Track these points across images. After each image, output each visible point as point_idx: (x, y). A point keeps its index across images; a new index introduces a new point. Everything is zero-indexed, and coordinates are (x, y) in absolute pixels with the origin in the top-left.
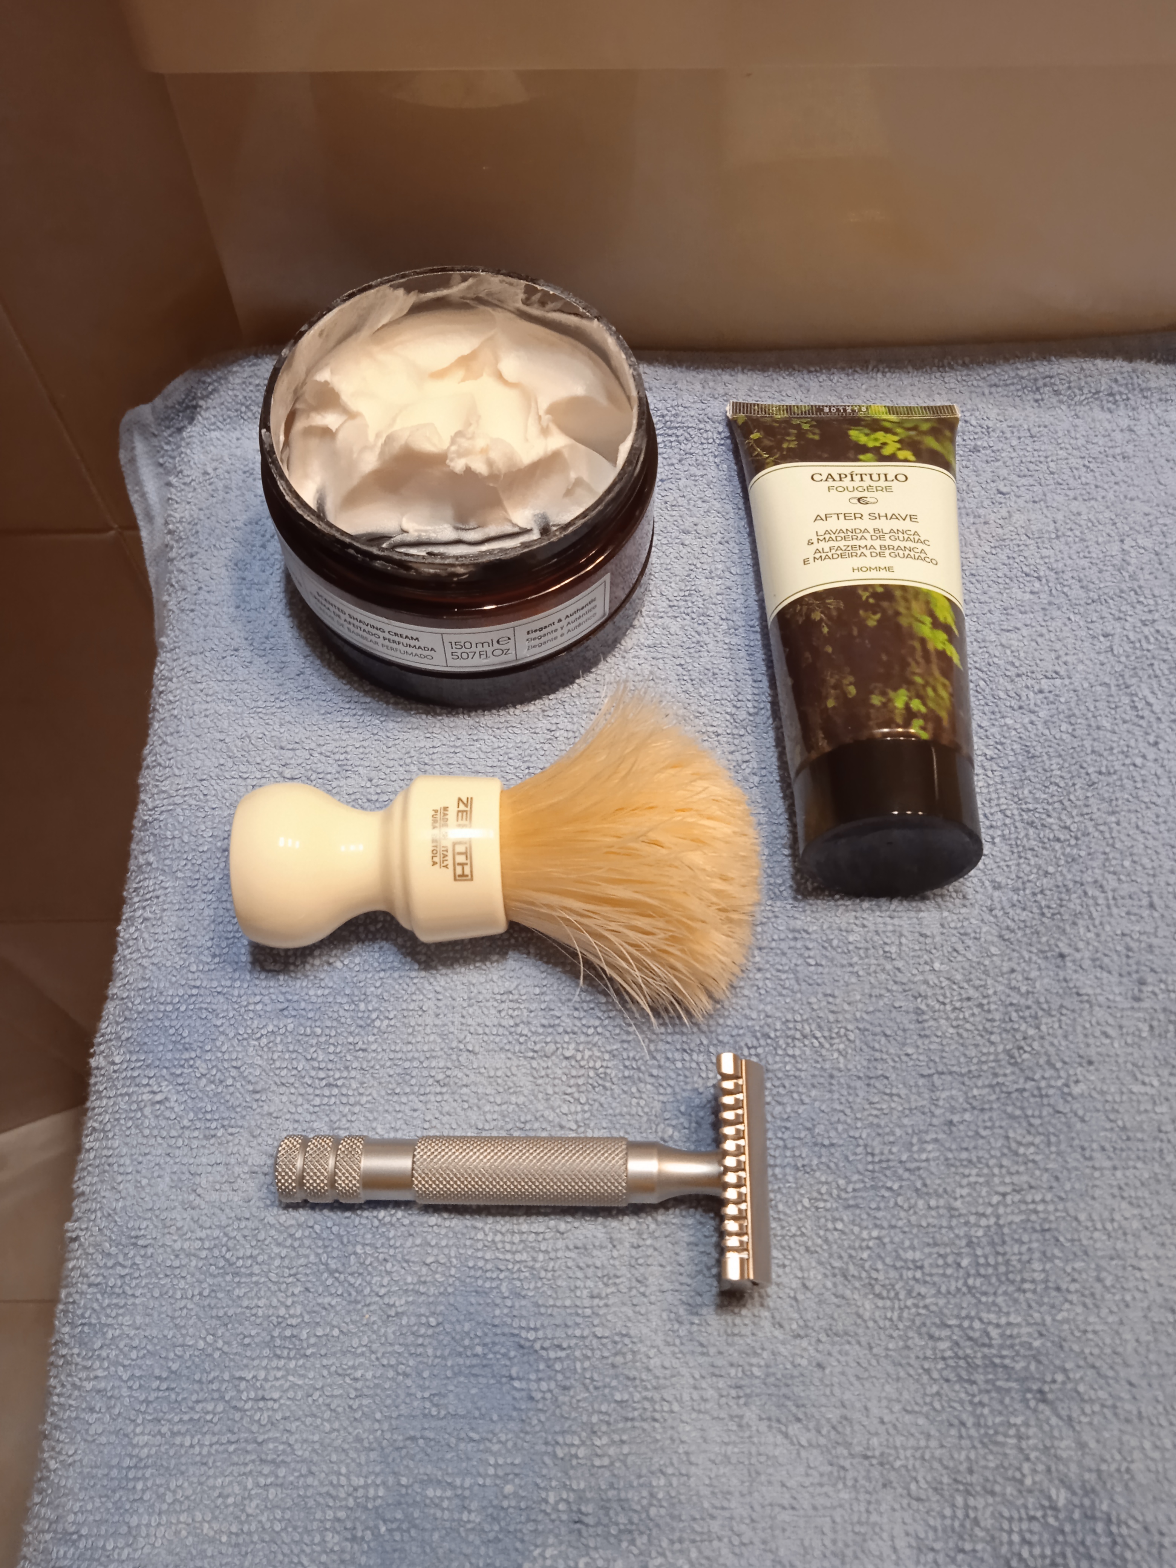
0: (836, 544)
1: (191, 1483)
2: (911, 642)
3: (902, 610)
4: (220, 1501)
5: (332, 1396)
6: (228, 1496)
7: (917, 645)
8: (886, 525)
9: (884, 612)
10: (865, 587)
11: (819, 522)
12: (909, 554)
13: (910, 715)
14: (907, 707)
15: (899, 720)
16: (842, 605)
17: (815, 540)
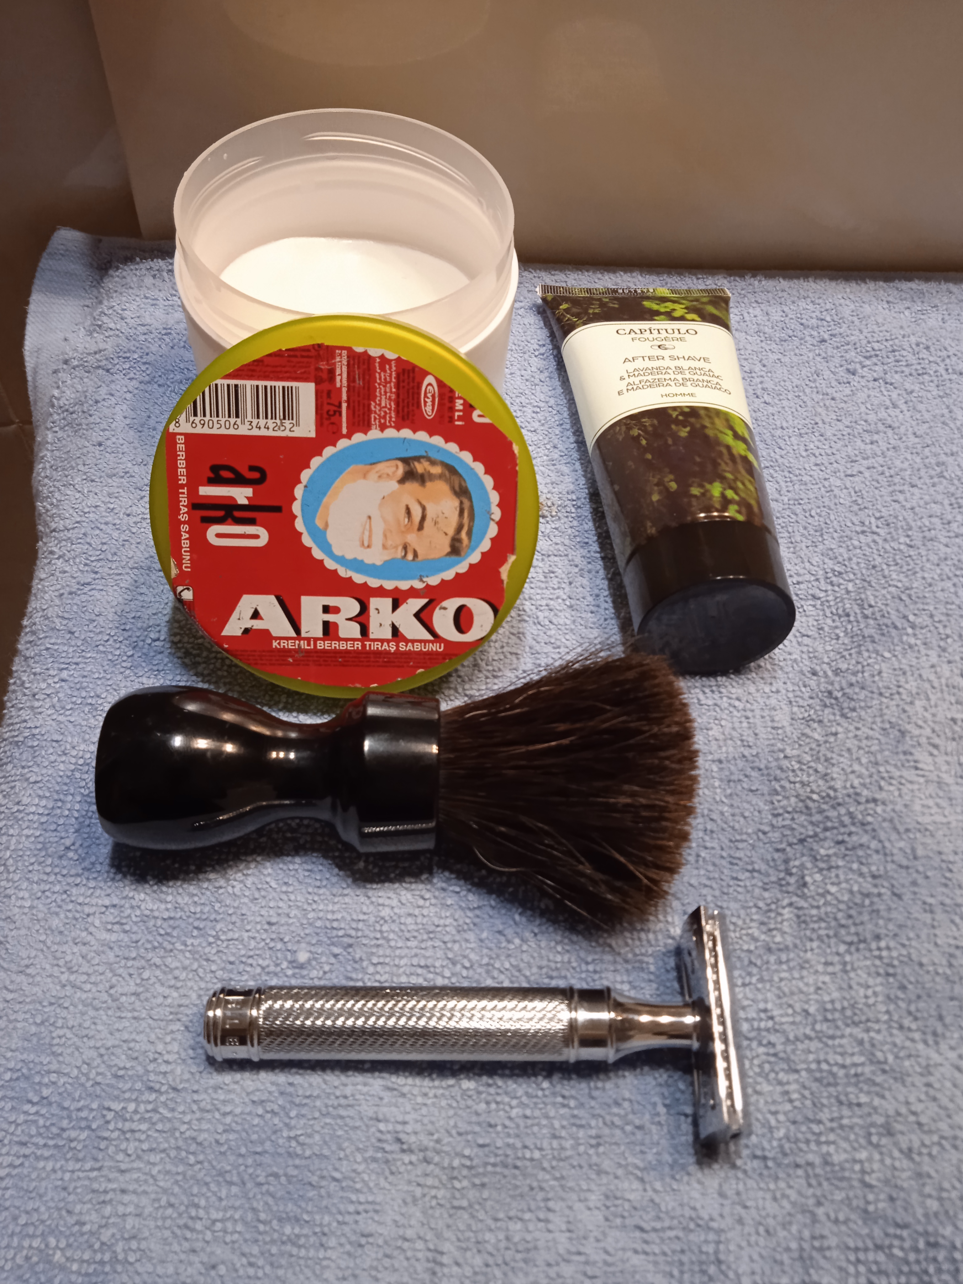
0: (645, 378)
1: (49, 1208)
2: (718, 448)
3: (708, 425)
4: (76, 1228)
5: (200, 1130)
6: (84, 1224)
7: (724, 451)
8: (685, 364)
9: (692, 425)
10: (674, 408)
11: (627, 363)
12: (707, 385)
13: (726, 503)
14: (723, 496)
15: (718, 506)
16: (656, 422)
17: (626, 376)
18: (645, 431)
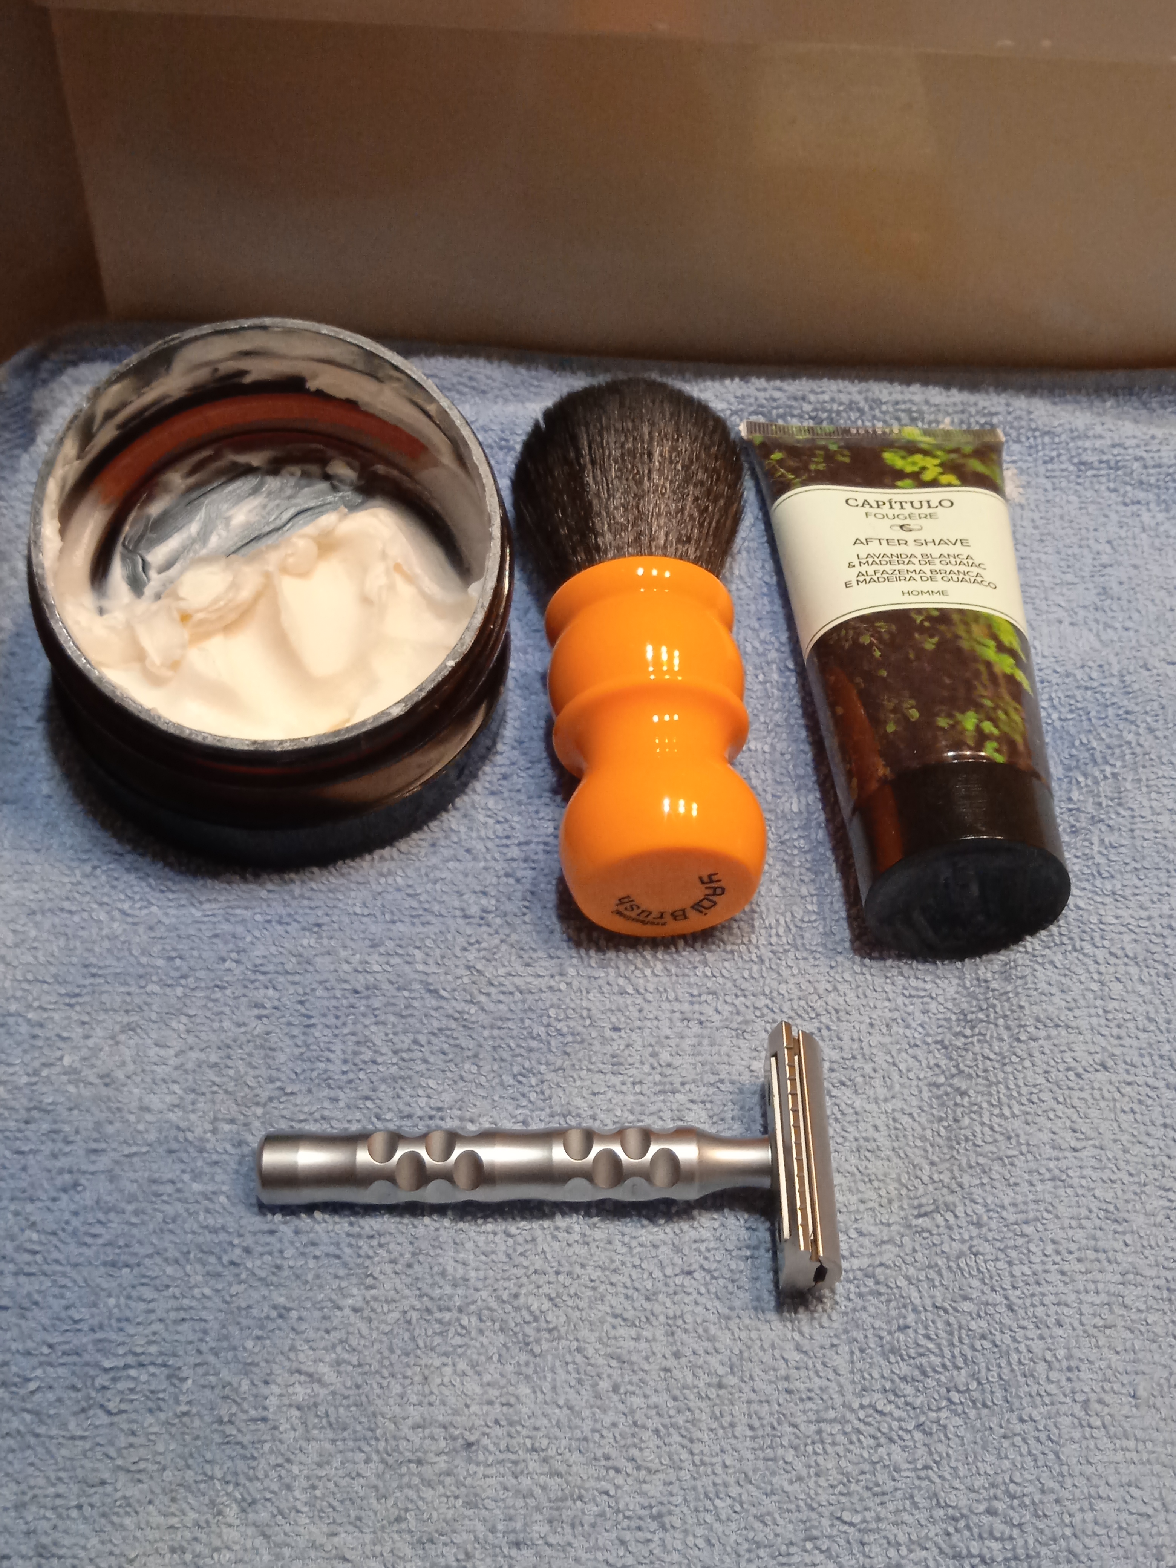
0: (881, 568)
2: (974, 665)
3: (962, 633)
7: (982, 668)
8: (935, 551)
9: (942, 635)
10: (919, 611)
11: (859, 545)
12: (963, 577)
13: (982, 738)
14: (978, 729)
15: (971, 743)
16: (894, 628)
17: (856, 563)
18: (880, 639)
